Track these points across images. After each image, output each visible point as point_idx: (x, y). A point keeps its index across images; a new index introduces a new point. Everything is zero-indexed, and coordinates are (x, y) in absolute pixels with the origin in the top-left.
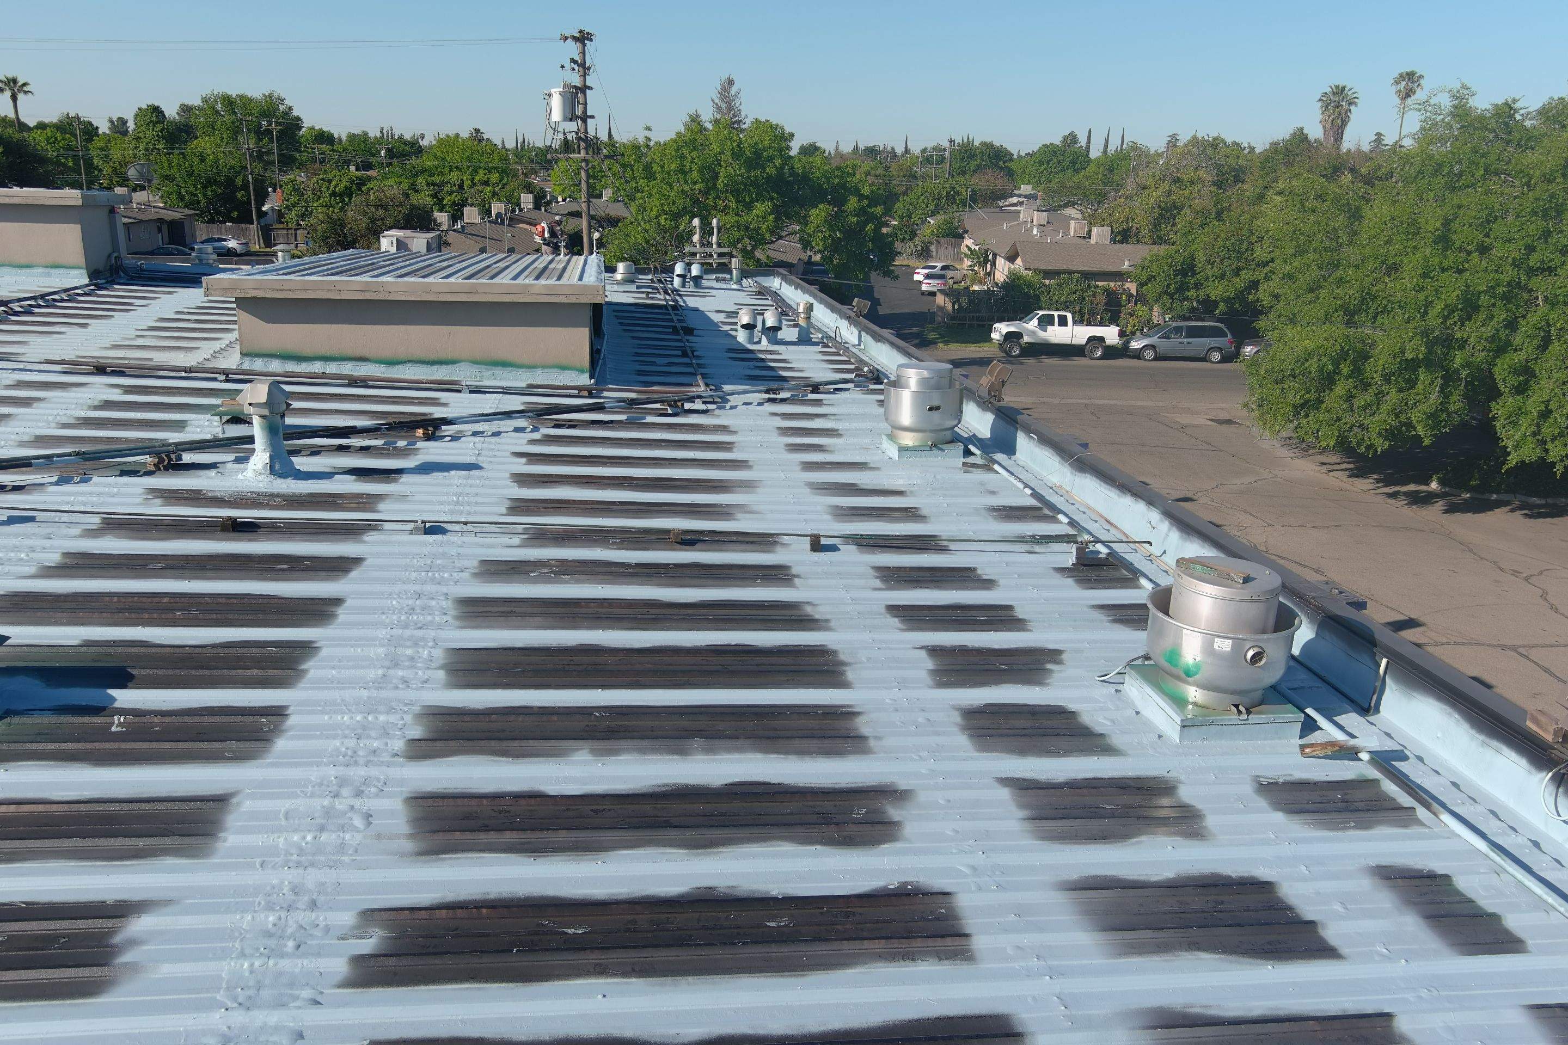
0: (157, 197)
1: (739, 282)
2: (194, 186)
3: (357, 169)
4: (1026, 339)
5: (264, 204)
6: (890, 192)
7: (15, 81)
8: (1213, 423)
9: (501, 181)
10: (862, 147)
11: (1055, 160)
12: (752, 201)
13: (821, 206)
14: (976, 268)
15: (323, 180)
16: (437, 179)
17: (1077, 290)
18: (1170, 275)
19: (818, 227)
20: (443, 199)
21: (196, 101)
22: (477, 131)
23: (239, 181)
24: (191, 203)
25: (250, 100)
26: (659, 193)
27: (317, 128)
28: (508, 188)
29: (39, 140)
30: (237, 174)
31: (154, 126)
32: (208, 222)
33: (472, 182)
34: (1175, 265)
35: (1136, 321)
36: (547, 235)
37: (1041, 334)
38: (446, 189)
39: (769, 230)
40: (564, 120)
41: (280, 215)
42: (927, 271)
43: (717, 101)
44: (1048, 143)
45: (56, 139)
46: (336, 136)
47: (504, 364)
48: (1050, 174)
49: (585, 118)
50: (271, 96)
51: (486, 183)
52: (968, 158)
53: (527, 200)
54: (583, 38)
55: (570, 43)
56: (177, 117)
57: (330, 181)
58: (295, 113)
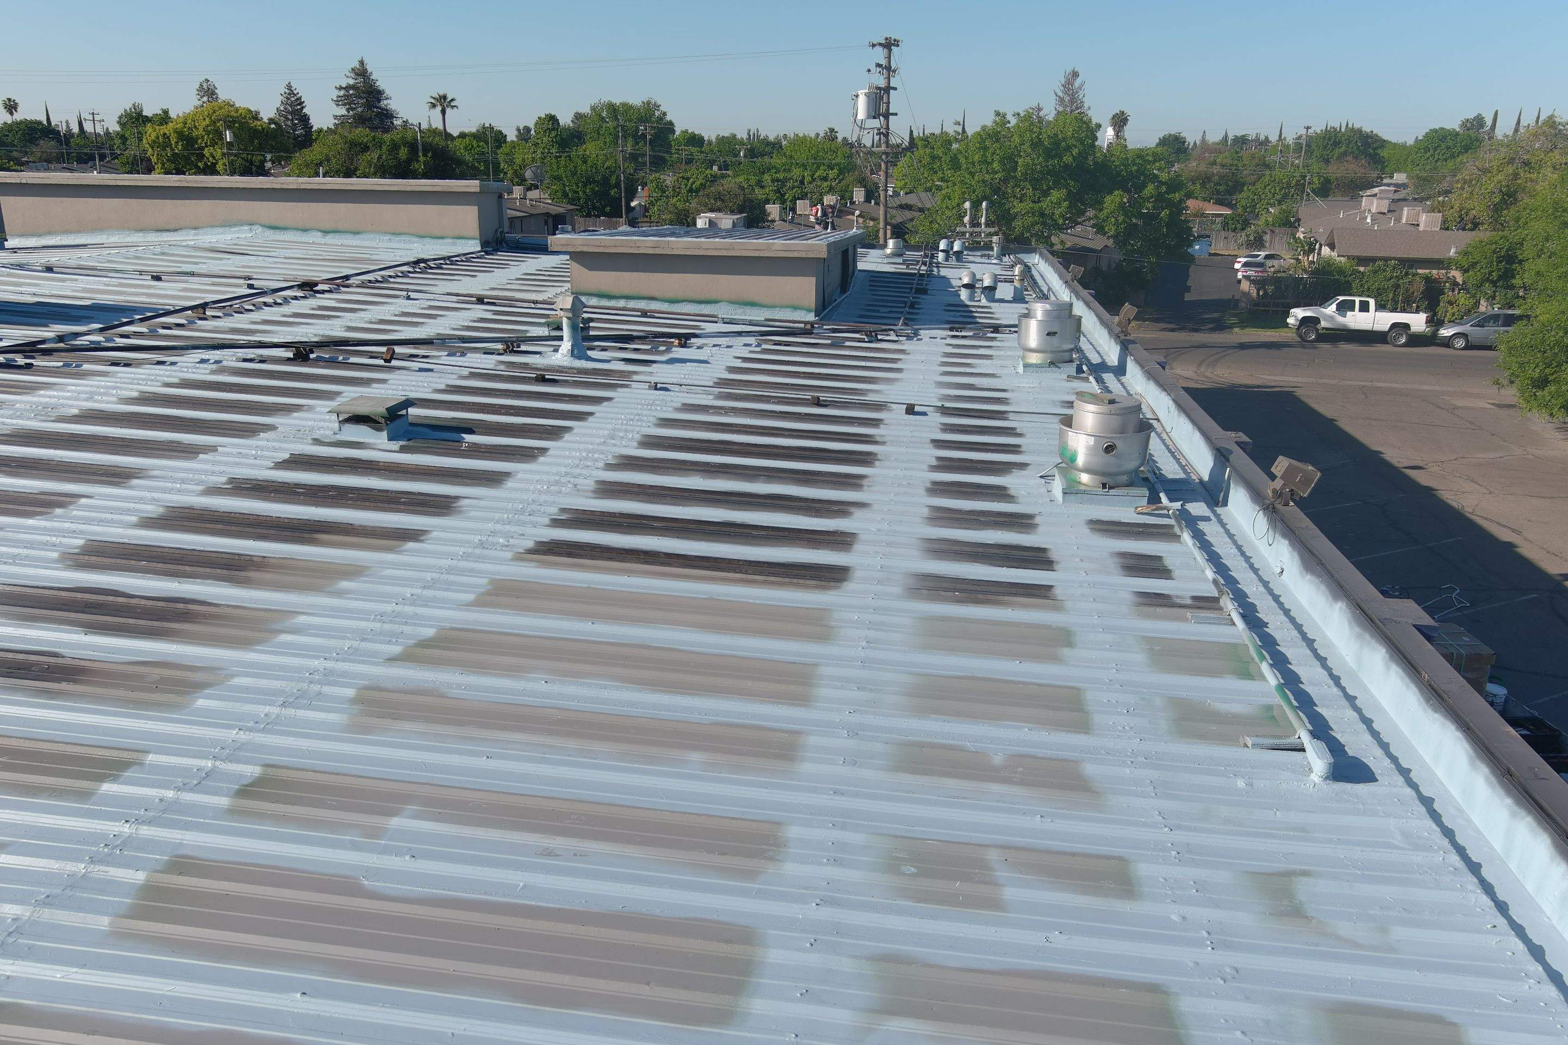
0: (547, 195)
1: (999, 258)
2: (577, 185)
3: (720, 169)
4: (1323, 324)
5: (632, 201)
6: (1237, 182)
7: (445, 97)
8: (1493, 407)
9: (838, 176)
10: (1231, 137)
11: (1443, 146)
12: (1050, 188)
13: (1116, 192)
14: (1300, 257)
15: (683, 178)
16: (781, 176)
17: (1391, 278)
18: (1492, 262)
19: (1112, 213)
20: (785, 194)
21: (586, 110)
22: (832, 130)
23: (613, 180)
24: (573, 199)
25: (631, 107)
26: (962, 182)
27: (689, 131)
28: (844, 182)
29: (459, 148)
30: (612, 173)
31: (550, 132)
32: (586, 217)
33: (812, 178)
34: (1498, 252)
35: (1455, 310)
36: (819, 214)
37: (1340, 319)
38: (788, 184)
39: (1062, 216)
40: (868, 118)
41: (646, 209)
42: (1245, 260)
43: (1060, 94)
44: (1437, 128)
45: (473, 146)
46: (706, 138)
47: (753, 304)
48: (1436, 161)
49: (887, 115)
50: (649, 103)
51: (825, 179)
52: (1331, 145)
53: (859, 195)
54: (889, 45)
55: (879, 49)
56: (571, 125)
57: (688, 179)
58: (668, 118)
